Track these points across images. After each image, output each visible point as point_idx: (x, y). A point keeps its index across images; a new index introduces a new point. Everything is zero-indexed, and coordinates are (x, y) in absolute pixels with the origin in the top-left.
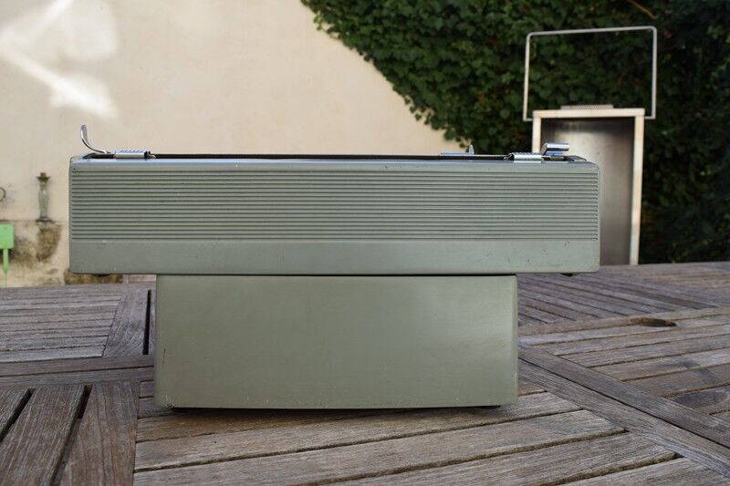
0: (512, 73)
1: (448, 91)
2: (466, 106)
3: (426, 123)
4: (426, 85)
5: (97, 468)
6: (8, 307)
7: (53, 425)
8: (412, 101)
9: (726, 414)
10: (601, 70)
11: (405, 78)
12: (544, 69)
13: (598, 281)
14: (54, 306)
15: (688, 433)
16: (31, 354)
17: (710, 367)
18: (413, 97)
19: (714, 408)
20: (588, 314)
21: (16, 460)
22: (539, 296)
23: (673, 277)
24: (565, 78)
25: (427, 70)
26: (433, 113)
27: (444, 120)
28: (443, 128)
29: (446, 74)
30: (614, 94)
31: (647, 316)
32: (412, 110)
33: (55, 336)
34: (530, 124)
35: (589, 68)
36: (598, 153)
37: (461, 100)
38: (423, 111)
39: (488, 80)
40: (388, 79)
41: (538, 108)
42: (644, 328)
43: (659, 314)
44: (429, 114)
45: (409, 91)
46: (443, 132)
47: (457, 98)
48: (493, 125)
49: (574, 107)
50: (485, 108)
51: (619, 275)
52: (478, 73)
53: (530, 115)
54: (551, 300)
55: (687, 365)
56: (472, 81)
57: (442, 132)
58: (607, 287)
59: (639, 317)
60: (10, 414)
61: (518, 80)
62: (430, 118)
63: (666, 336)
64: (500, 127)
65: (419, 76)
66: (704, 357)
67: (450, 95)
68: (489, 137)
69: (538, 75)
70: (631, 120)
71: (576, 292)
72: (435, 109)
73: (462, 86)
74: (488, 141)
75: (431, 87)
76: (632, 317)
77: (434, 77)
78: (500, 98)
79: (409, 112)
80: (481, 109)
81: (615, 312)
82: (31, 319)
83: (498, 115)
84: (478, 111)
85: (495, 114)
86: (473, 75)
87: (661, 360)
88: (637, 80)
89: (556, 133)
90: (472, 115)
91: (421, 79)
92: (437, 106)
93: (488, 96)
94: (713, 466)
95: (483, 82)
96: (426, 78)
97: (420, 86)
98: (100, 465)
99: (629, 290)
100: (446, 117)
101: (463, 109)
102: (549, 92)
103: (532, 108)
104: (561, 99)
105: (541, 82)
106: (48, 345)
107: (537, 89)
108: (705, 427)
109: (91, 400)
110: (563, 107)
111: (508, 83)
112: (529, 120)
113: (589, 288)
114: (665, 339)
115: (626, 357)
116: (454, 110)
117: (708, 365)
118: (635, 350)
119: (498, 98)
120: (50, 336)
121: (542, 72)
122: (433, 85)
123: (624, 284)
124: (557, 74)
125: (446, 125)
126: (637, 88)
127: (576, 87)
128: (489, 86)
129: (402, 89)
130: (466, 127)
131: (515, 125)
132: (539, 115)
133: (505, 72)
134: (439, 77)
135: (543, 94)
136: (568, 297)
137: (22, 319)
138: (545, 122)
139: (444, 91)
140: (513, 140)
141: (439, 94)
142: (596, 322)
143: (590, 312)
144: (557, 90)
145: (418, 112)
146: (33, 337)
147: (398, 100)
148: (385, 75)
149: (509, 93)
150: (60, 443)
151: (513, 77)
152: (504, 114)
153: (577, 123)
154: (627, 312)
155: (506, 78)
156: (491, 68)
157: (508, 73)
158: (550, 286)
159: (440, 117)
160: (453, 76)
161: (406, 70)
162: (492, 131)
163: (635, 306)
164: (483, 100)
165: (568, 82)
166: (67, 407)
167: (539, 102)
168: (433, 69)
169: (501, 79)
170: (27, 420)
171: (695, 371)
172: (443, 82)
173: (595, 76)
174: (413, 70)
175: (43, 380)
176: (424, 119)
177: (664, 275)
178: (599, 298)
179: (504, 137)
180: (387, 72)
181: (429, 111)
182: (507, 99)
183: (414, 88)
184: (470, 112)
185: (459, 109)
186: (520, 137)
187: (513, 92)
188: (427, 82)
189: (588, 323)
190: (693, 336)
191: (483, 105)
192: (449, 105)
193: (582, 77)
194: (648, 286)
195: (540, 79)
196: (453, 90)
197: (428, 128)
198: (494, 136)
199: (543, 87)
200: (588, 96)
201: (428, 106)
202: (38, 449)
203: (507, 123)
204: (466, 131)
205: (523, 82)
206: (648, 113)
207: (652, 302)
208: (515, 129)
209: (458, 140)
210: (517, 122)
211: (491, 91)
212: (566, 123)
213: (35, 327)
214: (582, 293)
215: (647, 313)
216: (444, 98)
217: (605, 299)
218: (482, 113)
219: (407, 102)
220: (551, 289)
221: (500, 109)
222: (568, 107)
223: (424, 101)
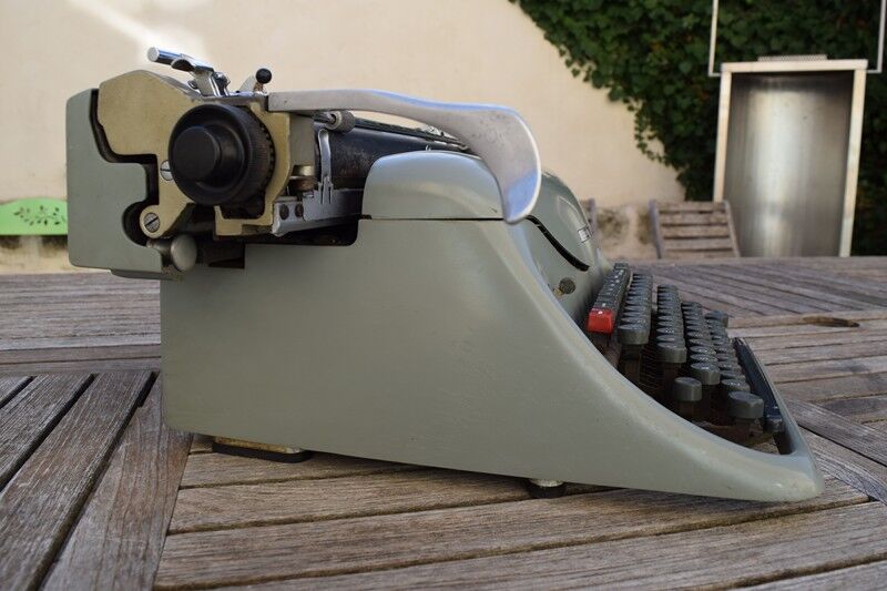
0: (696, 15)
1: (614, 39)
2: (636, 58)
3: (586, 80)
4: (586, 31)
5: (151, 449)
6: (80, 293)
7: (111, 408)
8: (568, 52)
9: (882, 423)
10: (813, 10)
11: (560, 23)
12: (737, 9)
13: (777, 273)
14: (130, 292)
15: (826, 441)
16: (99, 339)
17: (883, 373)
18: (570, 47)
19: (871, 416)
20: (751, 311)
21: (69, 440)
22: (698, 290)
23: (876, 272)
24: (765, 20)
25: (587, 13)
26: (594, 67)
27: (607, 76)
28: (607, 86)
29: (612, 18)
30: (830, 41)
31: (826, 315)
32: (568, 64)
33: (126, 322)
34: (718, 80)
35: (798, 7)
36: (805, 118)
37: (630, 50)
38: (582, 64)
39: (665, 24)
40: (539, 25)
41: (729, 60)
42: (816, 327)
43: (843, 313)
44: (590, 69)
45: (564, 39)
46: (607, 91)
47: (626, 47)
48: (671, 82)
49: (775, 58)
50: (660, 60)
51: (809, 268)
52: (652, 15)
53: (717, 69)
54: (711, 294)
55: (854, 369)
56: (644, 26)
57: (605, 92)
58: (787, 281)
59: (815, 315)
60: (69, 397)
61: (704, 23)
62: (591, 73)
63: (840, 337)
64: (680, 85)
65: (577, 20)
66: (878, 361)
67: (616, 44)
68: (666, 98)
69: (730, 17)
70: (850, 74)
71: (746, 286)
72: (597, 62)
73: (632, 33)
74: (663, 102)
75: (592, 35)
76: (805, 316)
77: (596, 22)
78: (680, 47)
79: (564, 67)
80: (656, 62)
81: (787, 310)
82: (102, 305)
83: (677, 70)
84: (652, 65)
85: (673, 68)
86: (645, 18)
87: (824, 364)
88: (862, 23)
89: (751, 92)
90: (644, 70)
91: (580, 24)
92: (601, 60)
93: (665, 44)
94: (843, 476)
95: (658, 27)
96: (586, 23)
97: (577, 33)
98: (155, 447)
99: (815, 285)
100: (611, 72)
101: (632, 61)
102: (744, 39)
103: (719, 59)
104: (760, 48)
105: (734, 26)
106: (118, 330)
107: (728, 34)
108: (850, 436)
109: (156, 386)
110: (760, 59)
111: (690, 28)
112: (717, 75)
113: (763, 282)
114: (838, 341)
115: (782, 358)
116: (621, 62)
117: (881, 370)
118: (796, 351)
119: (677, 48)
120: (121, 322)
121: (735, 13)
122: (595, 32)
123: (808, 278)
124: (755, 15)
125: (611, 83)
126: (860, 33)
127: (780, 33)
128: (666, 32)
129: (555, 37)
130: (637, 85)
131: (700, 83)
132: (730, 68)
133: (687, 14)
134: (602, 21)
135: (736, 42)
136: (733, 292)
137: (93, 305)
138: (736, 77)
139: (609, 39)
140: (696, 101)
141: (603, 44)
142: (759, 320)
143: (755, 309)
144: (755, 36)
145: (576, 66)
146: (102, 322)
147: (551, 50)
148: (534, 19)
149: (693, 41)
150: (117, 426)
151: (697, 20)
152: (685, 67)
153: (779, 79)
154: (802, 309)
155: (688, 22)
156: (670, 8)
157: (691, 16)
158: (716, 279)
159: (603, 72)
160: (621, 20)
161: (561, 13)
162: (669, 90)
163: (816, 303)
164: (658, 50)
165: (769, 26)
166: (129, 392)
167: (729, 52)
168: (596, 11)
169: (682, 23)
170: (86, 403)
171: (861, 376)
172: (608, 27)
173: (805, 18)
174: (569, 13)
175: (108, 365)
176: (583, 75)
177: (865, 269)
178: (772, 293)
179: (684, 97)
180: (537, 15)
181: (590, 65)
182: (689, 48)
183: (571, 36)
184: (641, 66)
185: (627, 62)
186: (706, 97)
187: (697, 39)
188: (588, 28)
189: (748, 321)
190: (875, 338)
191: (658, 57)
192: (615, 56)
193: (787, 18)
194: (841, 281)
195: (733, 22)
196: (621, 38)
197: (588, 86)
198: (671, 96)
199: (736, 33)
200: (795, 44)
201: (588, 58)
202: (94, 430)
203: (688, 79)
204: (636, 90)
205: (710, 27)
206: (872, 66)
207: (838, 299)
208: (699, 87)
209: (626, 101)
210: (701, 78)
211: (668, 38)
212: (764, 79)
213: (107, 313)
214: (753, 288)
215: (827, 311)
216: (609, 48)
217: (778, 294)
218: (656, 67)
219: (562, 53)
220: (716, 282)
221: (680, 61)
222: (768, 58)
223: (583, 53)
